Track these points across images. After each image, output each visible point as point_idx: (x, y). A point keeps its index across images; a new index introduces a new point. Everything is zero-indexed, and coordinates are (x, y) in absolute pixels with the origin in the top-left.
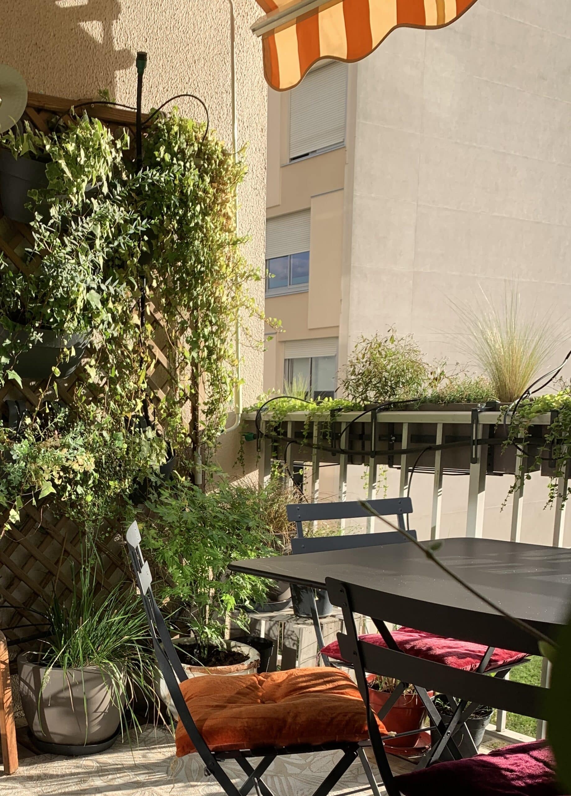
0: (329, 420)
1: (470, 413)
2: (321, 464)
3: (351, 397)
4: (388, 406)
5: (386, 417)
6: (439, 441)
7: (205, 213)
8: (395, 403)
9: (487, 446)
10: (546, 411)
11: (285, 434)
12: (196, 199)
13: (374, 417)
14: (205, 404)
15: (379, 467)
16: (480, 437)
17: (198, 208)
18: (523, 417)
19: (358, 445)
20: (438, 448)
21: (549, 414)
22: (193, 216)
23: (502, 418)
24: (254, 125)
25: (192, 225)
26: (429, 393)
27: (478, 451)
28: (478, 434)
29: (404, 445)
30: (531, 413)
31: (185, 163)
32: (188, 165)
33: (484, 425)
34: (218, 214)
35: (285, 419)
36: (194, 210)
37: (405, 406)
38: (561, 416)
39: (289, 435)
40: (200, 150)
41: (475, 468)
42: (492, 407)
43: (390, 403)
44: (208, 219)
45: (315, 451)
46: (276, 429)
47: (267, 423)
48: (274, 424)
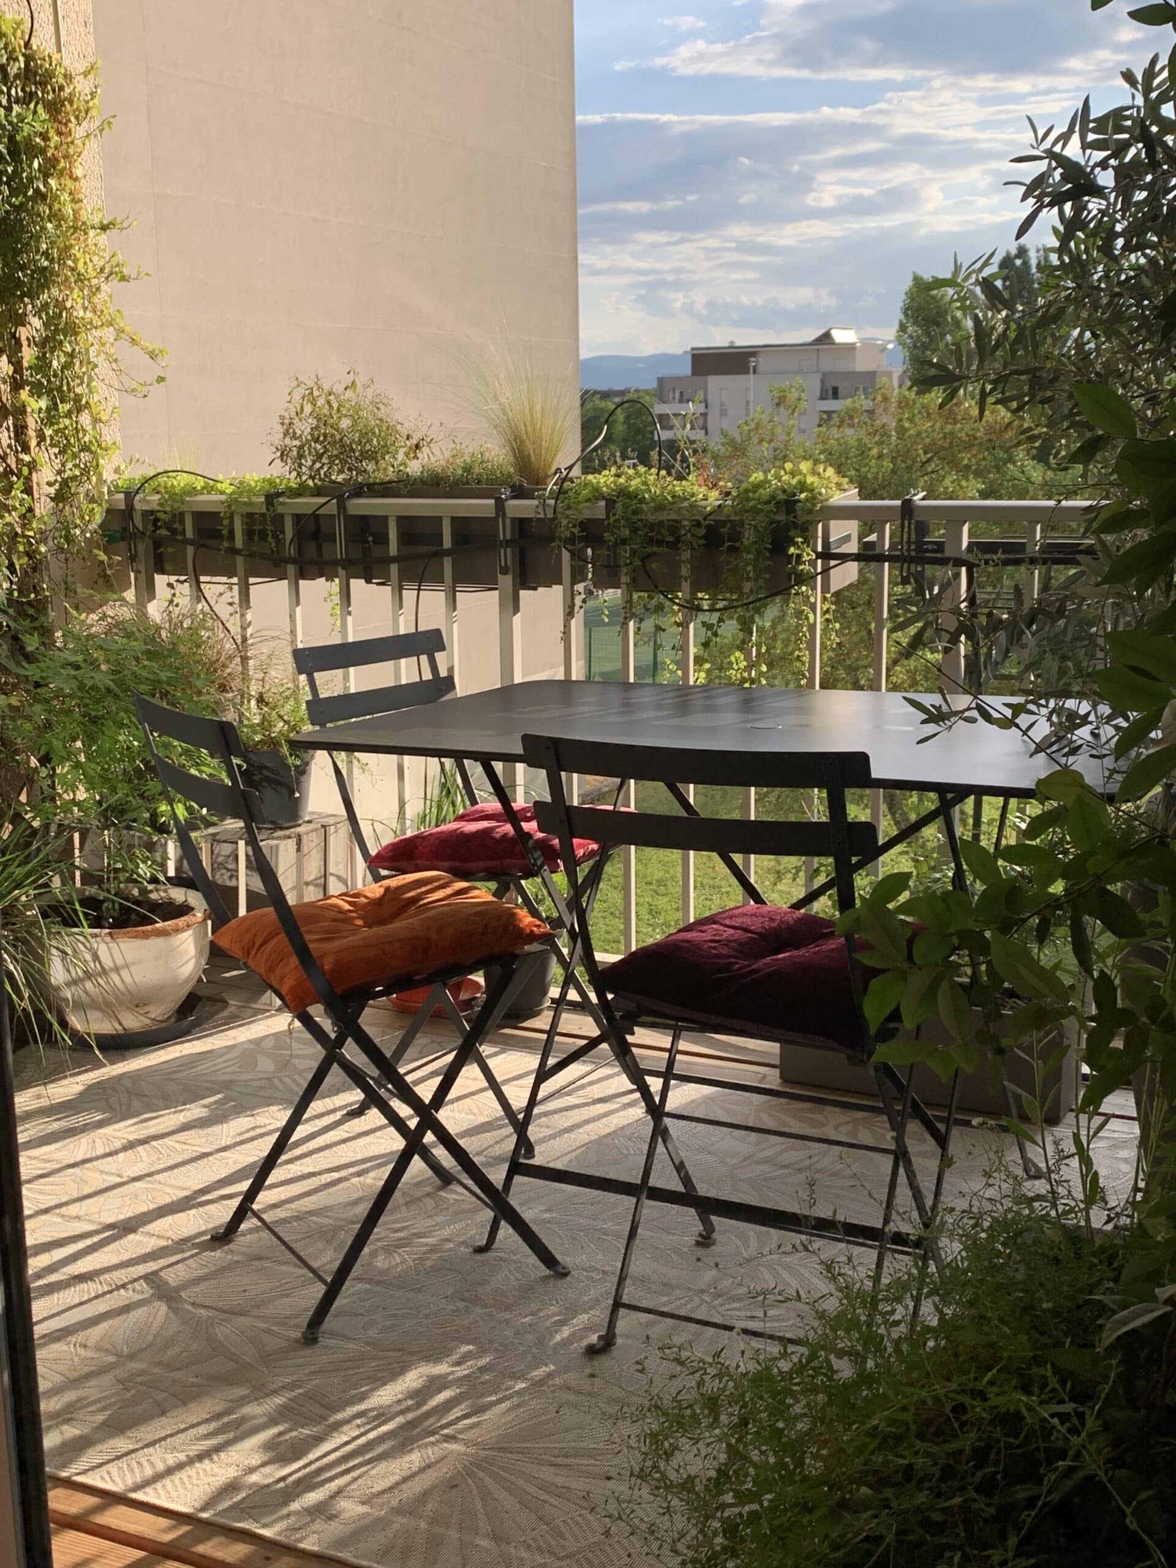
0: (264, 510)
1: (492, 501)
2: (252, 580)
3: (294, 474)
4: (361, 490)
5: (361, 506)
6: (447, 542)
7: (46, 175)
8: (369, 485)
9: (517, 550)
10: (597, 499)
11: (183, 532)
12: (35, 151)
13: (342, 506)
14: (50, 484)
15: (354, 582)
16: (508, 537)
17: (36, 165)
18: (569, 508)
19: (311, 549)
20: (447, 553)
21: (603, 503)
22: (31, 180)
23: (541, 510)
25: (30, 193)
26: (414, 468)
27: (506, 556)
28: (505, 532)
29: (393, 549)
30: (579, 503)
31: (9, 90)
32: (13, 92)
33: (513, 519)
34: (61, 174)
35: (183, 508)
36: (30, 166)
37: (386, 489)
38: (619, 506)
39: (189, 534)
40: (27, 67)
41: (506, 581)
42: (519, 493)
43: (361, 486)
44: (52, 182)
45: (240, 559)
46: (168, 526)
47: (146, 514)
48: (162, 516)
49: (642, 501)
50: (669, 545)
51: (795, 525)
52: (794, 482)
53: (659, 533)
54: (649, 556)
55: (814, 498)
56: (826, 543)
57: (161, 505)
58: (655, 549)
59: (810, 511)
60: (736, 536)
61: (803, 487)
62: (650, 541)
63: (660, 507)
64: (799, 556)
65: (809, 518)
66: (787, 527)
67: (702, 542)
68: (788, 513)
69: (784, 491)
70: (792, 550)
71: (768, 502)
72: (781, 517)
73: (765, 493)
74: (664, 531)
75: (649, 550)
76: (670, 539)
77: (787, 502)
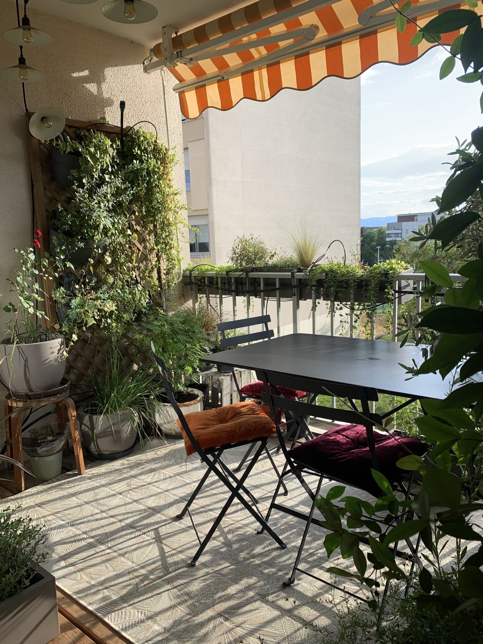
0: (225, 276)
1: (290, 273)
2: (223, 296)
3: (235, 265)
4: (253, 270)
5: (253, 275)
6: (277, 286)
7: (159, 179)
8: (256, 268)
9: (298, 288)
10: (323, 272)
11: (205, 283)
12: (155, 173)
13: (247, 275)
14: (165, 270)
15: (251, 297)
16: (295, 284)
17: (156, 177)
18: (314, 275)
19: (240, 287)
20: (277, 289)
21: (324, 274)
22: (154, 181)
23: (305, 276)
24: (176, 132)
25: (154, 185)
26: (270, 262)
27: (296, 290)
28: (295, 283)
29: (262, 288)
30: (317, 274)
31: (148, 155)
32: (149, 156)
33: (297, 279)
34: (165, 179)
35: (204, 275)
36: (154, 177)
37: (260, 270)
38: (329, 275)
39: (206, 283)
40: (154, 148)
41: (295, 297)
42: (300, 270)
43: (254, 268)
44: (161, 182)
45: (220, 291)
46: (200, 280)
47: (195, 277)
48: (199, 278)
49: (337, 273)
50: (345, 288)
51: (388, 282)
52: (388, 267)
53: (342, 284)
54: (338, 291)
55: (394, 272)
56: (400, 287)
57: (198, 274)
58: (340, 289)
59: (393, 277)
60: (367, 285)
61: (392, 269)
62: (339, 287)
63: (343, 275)
64: (389, 292)
65: (392, 279)
66: (385, 282)
67: (356, 287)
68: (386, 277)
69: (384, 270)
70: (386, 290)
71: (379, 274)
72: (383, 279)
73: (377, 271)
74: (344, 283)
75: (338, 289)
76: (345, 286)
77: (386, 274)
